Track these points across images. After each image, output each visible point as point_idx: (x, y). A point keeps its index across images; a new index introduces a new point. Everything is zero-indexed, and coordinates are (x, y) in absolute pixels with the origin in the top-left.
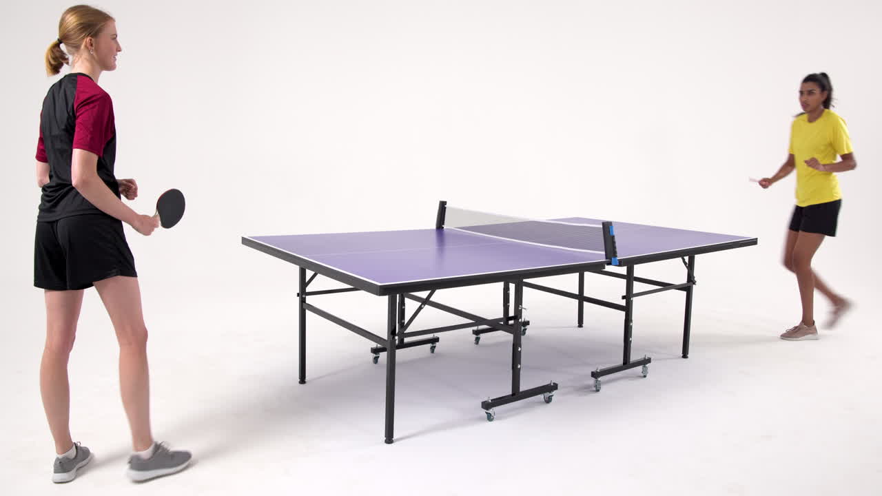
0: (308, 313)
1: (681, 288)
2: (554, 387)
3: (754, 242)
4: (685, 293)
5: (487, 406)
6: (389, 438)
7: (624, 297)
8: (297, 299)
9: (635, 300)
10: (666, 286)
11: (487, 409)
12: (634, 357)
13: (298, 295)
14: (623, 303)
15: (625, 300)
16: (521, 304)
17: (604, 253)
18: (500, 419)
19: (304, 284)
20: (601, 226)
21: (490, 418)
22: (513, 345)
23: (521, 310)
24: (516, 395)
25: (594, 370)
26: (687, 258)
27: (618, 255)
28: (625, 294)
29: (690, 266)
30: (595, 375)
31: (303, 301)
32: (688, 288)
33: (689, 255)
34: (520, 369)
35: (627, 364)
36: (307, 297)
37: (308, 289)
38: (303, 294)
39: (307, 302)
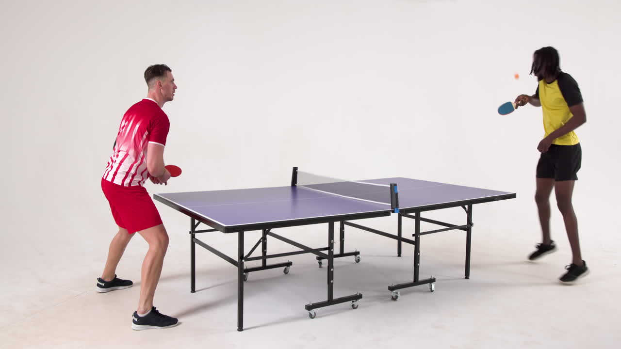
0: (196, 245)
1: (462, 228)
2: (359, 297)
3: (513, 196)
4: (466, 232)
5: (309, 308)
6: (240, 328)
7: (413, 235)
8: (190, 236)
9: (421, 237)
10: (451, 227)
11: (309, 310)
12: (421, 277)
13: (190, 233)
14: (413, 239)
15: (414, 237)
16: (333, 239)
17: (390, 204)
18: (318, 317)
19: (193, 226)
20: (389, 186)
21: (311, 317)
22: (328, 267)
23: (333, 243)
24: (331, 301)
25: (390, 285)
26: (466, 206)
27: (400, 206)
28: (414, 233)
29: (469, 213)
30: (391, 289)
31: (193, 237)
32: (467, 228)
33: (468, 205)
34: (332, 283)
35: (416, 282)
36: (196, 234)
37: (196, 229)
38: (193, 232)
39: (196, 238)
